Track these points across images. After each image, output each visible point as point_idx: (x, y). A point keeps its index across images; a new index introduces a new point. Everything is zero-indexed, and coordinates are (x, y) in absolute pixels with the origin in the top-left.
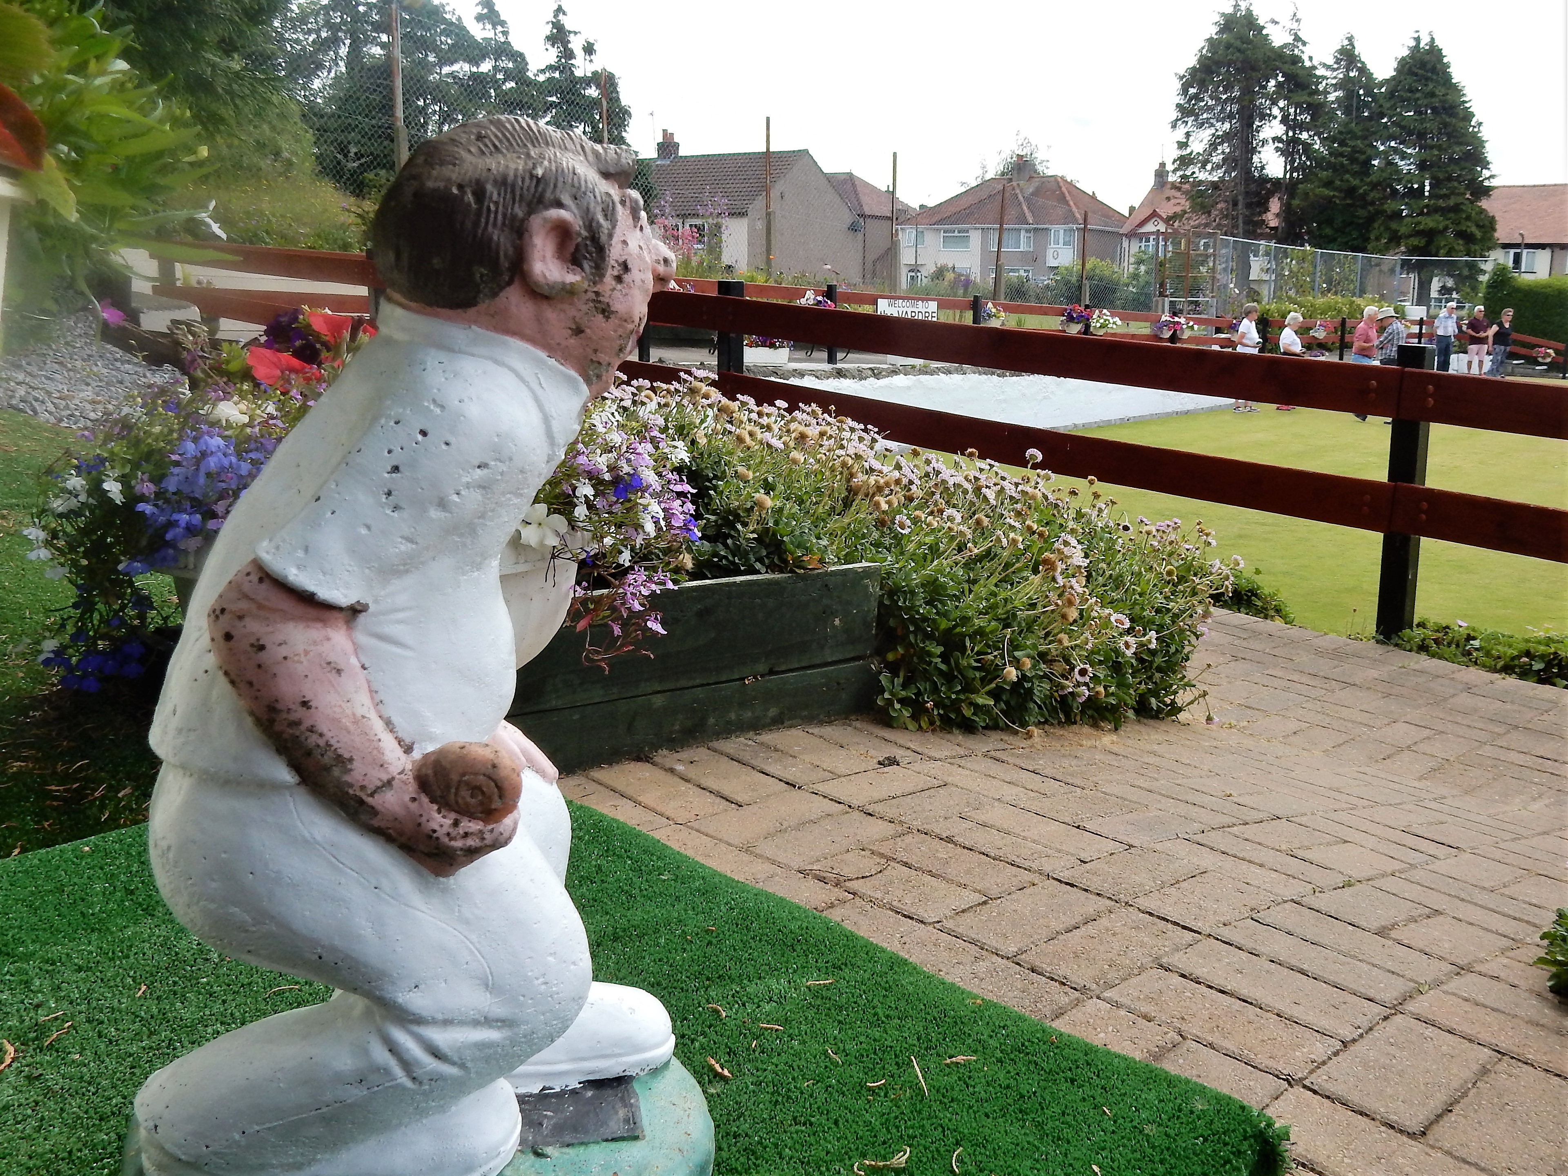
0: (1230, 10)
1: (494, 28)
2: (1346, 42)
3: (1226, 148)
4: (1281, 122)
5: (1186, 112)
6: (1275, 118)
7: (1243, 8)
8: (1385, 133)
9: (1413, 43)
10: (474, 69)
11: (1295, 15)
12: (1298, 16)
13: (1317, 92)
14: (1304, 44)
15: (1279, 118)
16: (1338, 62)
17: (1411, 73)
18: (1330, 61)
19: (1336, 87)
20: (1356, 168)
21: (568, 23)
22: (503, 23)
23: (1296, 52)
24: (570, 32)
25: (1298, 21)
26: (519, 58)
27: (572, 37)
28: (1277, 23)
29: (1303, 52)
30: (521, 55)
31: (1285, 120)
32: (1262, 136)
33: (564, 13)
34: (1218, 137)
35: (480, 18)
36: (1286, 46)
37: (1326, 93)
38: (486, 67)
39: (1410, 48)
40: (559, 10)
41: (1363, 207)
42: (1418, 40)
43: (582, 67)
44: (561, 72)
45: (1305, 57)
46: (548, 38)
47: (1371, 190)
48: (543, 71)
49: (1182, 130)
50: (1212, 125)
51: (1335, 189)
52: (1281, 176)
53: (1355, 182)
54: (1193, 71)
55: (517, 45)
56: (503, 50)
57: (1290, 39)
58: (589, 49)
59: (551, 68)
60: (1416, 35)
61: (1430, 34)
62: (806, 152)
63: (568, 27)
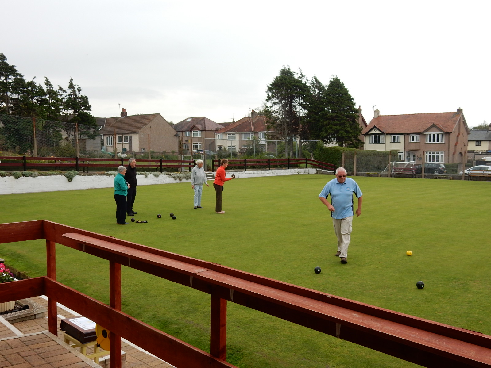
1: (49, 87)
22: (51, 85)
24: (74, 85)
33: (73, 80)
35: (45, 84)
43: (78, 94)
46: (68, 87)
58: (79, 90)
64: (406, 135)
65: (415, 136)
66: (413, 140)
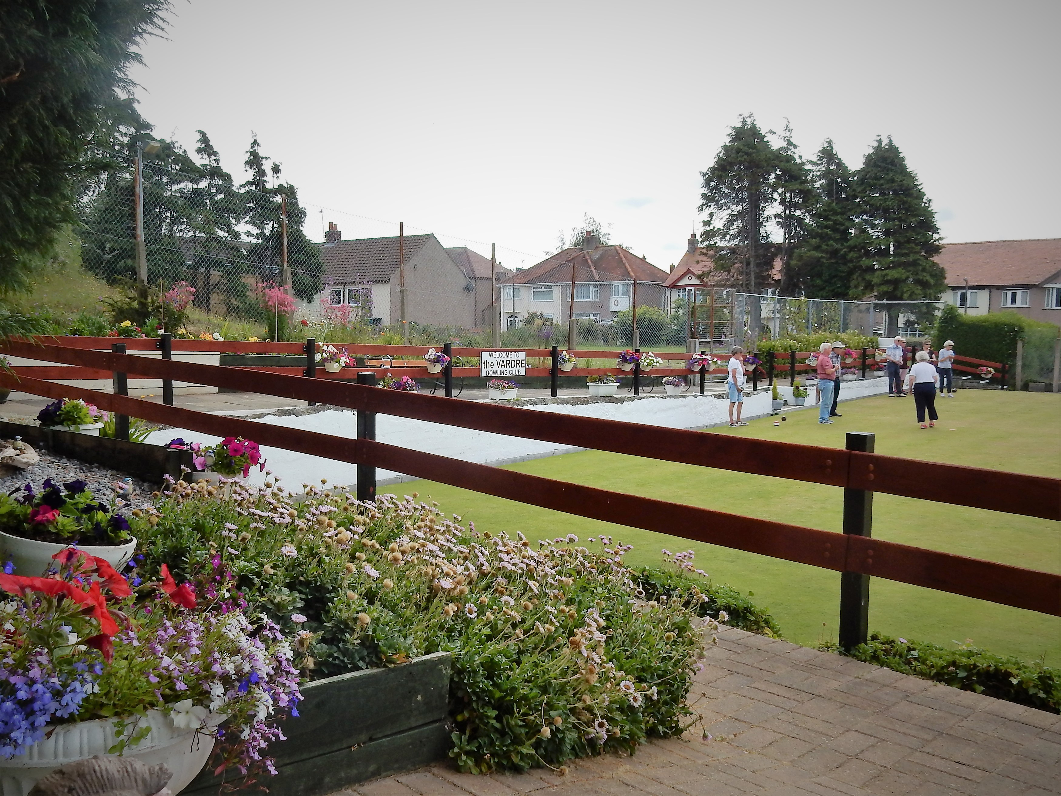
0: (740, 125)
1: (209, 157)
2: (826, 145)
3: (739, 223)
4: (781, 203)
5: (708, 199)
6: (776, 200)
7: (749, 123)
8: (859, 210)
9: (876, 144)
10: (195, 186)
11: (787, 127)
12: (791, 127)
13: (806, 181)
14: (795, 147)
15: (779, 201)
16: (820, 159)
17: (876, 165)
18: (815, 159)
19: (820, 177)
20: (838, 236)
21: (261, 152)
22: (215, 154)
23: (789, 153)
24: (263, 158)
25: (790, 131)
26: (227, 178)
27: (264, 161)
28: (774, 133)
29: (794, 153)
30: (228, 176)
31: (783, 202)
32: (766, 214)
33: (259, 145)
34: (734, 216)
35: (199, 151)
36: (781, 149)
37: (813, 181)
38: (203, 184)
39: (874, 148)
40: (255, 143)
41: (845, 264)
42: (880, 141)
43: (271, 182)
44: (257, 186)
45: (796, 157)
46: (247, 163)
47: (850, 251)
48: (243, 186)
49: (707, 212)
50: (729, 208)
51: (823, 251)
52: (782, 241)
53: (838, 246)
54: (713, 170)
55: (225, 168)
56: (215, 172)
57: (784, 144)
58: (276, 169)
59: (250, 183)
60: (878, 138)
61: (889, 137)
62: (431, 236)
63: (261, 154)
64: (994, 291)
65: (1019, 294)
66: (1014, 300)
